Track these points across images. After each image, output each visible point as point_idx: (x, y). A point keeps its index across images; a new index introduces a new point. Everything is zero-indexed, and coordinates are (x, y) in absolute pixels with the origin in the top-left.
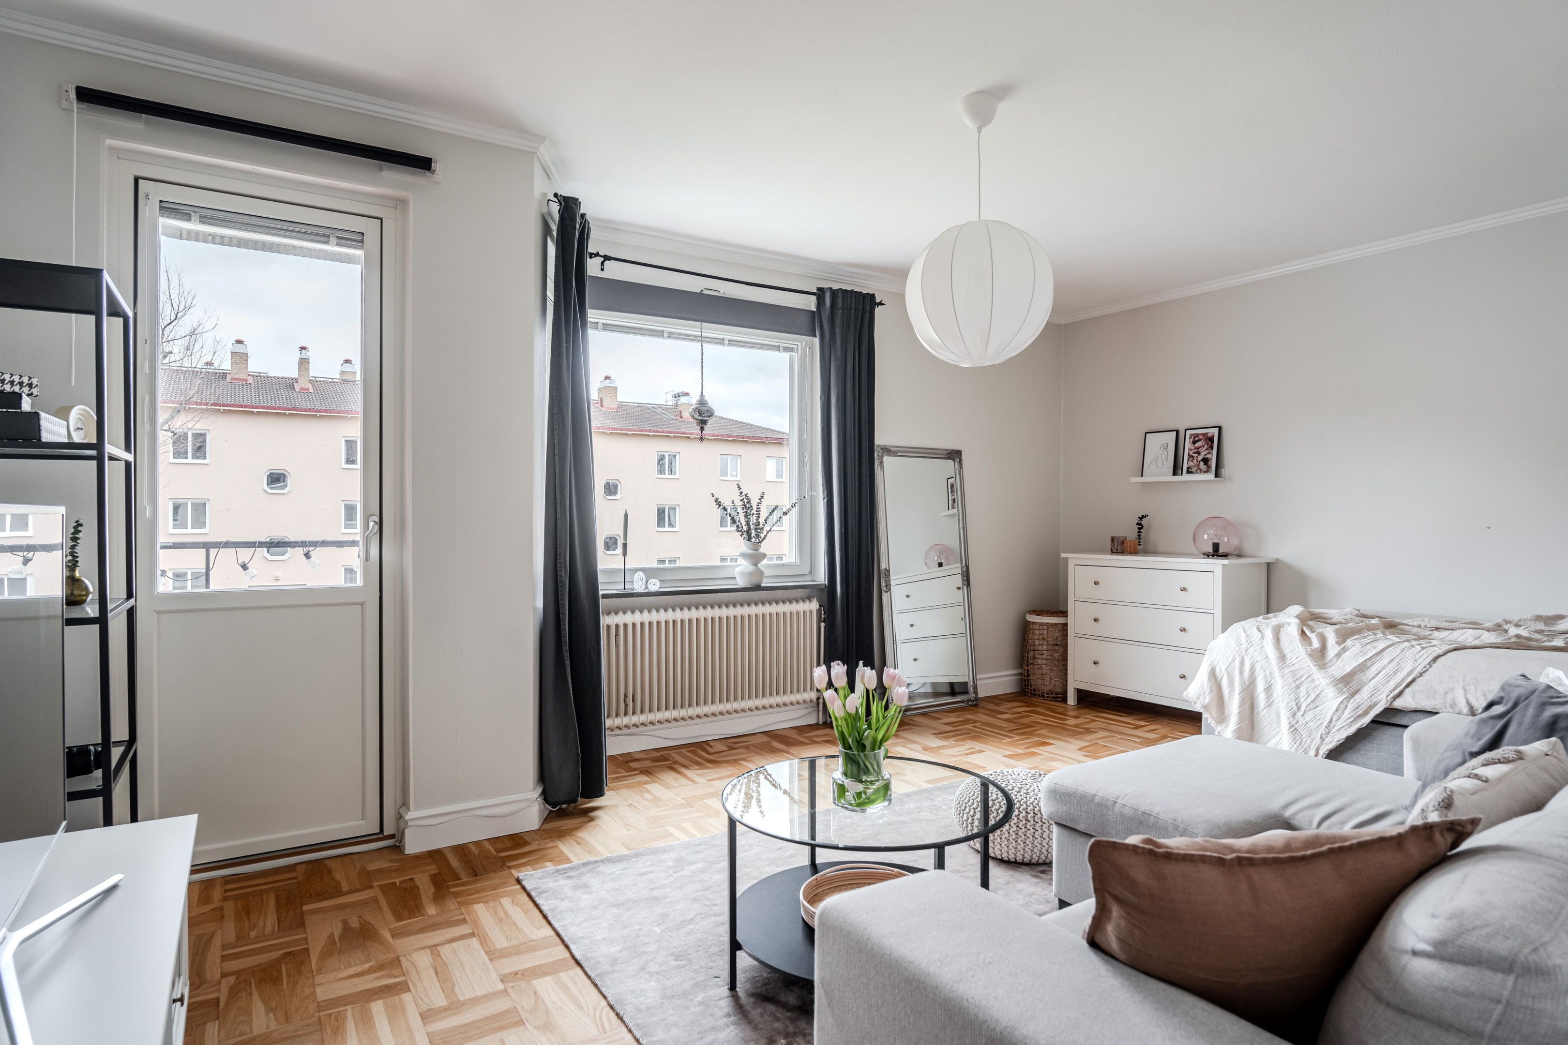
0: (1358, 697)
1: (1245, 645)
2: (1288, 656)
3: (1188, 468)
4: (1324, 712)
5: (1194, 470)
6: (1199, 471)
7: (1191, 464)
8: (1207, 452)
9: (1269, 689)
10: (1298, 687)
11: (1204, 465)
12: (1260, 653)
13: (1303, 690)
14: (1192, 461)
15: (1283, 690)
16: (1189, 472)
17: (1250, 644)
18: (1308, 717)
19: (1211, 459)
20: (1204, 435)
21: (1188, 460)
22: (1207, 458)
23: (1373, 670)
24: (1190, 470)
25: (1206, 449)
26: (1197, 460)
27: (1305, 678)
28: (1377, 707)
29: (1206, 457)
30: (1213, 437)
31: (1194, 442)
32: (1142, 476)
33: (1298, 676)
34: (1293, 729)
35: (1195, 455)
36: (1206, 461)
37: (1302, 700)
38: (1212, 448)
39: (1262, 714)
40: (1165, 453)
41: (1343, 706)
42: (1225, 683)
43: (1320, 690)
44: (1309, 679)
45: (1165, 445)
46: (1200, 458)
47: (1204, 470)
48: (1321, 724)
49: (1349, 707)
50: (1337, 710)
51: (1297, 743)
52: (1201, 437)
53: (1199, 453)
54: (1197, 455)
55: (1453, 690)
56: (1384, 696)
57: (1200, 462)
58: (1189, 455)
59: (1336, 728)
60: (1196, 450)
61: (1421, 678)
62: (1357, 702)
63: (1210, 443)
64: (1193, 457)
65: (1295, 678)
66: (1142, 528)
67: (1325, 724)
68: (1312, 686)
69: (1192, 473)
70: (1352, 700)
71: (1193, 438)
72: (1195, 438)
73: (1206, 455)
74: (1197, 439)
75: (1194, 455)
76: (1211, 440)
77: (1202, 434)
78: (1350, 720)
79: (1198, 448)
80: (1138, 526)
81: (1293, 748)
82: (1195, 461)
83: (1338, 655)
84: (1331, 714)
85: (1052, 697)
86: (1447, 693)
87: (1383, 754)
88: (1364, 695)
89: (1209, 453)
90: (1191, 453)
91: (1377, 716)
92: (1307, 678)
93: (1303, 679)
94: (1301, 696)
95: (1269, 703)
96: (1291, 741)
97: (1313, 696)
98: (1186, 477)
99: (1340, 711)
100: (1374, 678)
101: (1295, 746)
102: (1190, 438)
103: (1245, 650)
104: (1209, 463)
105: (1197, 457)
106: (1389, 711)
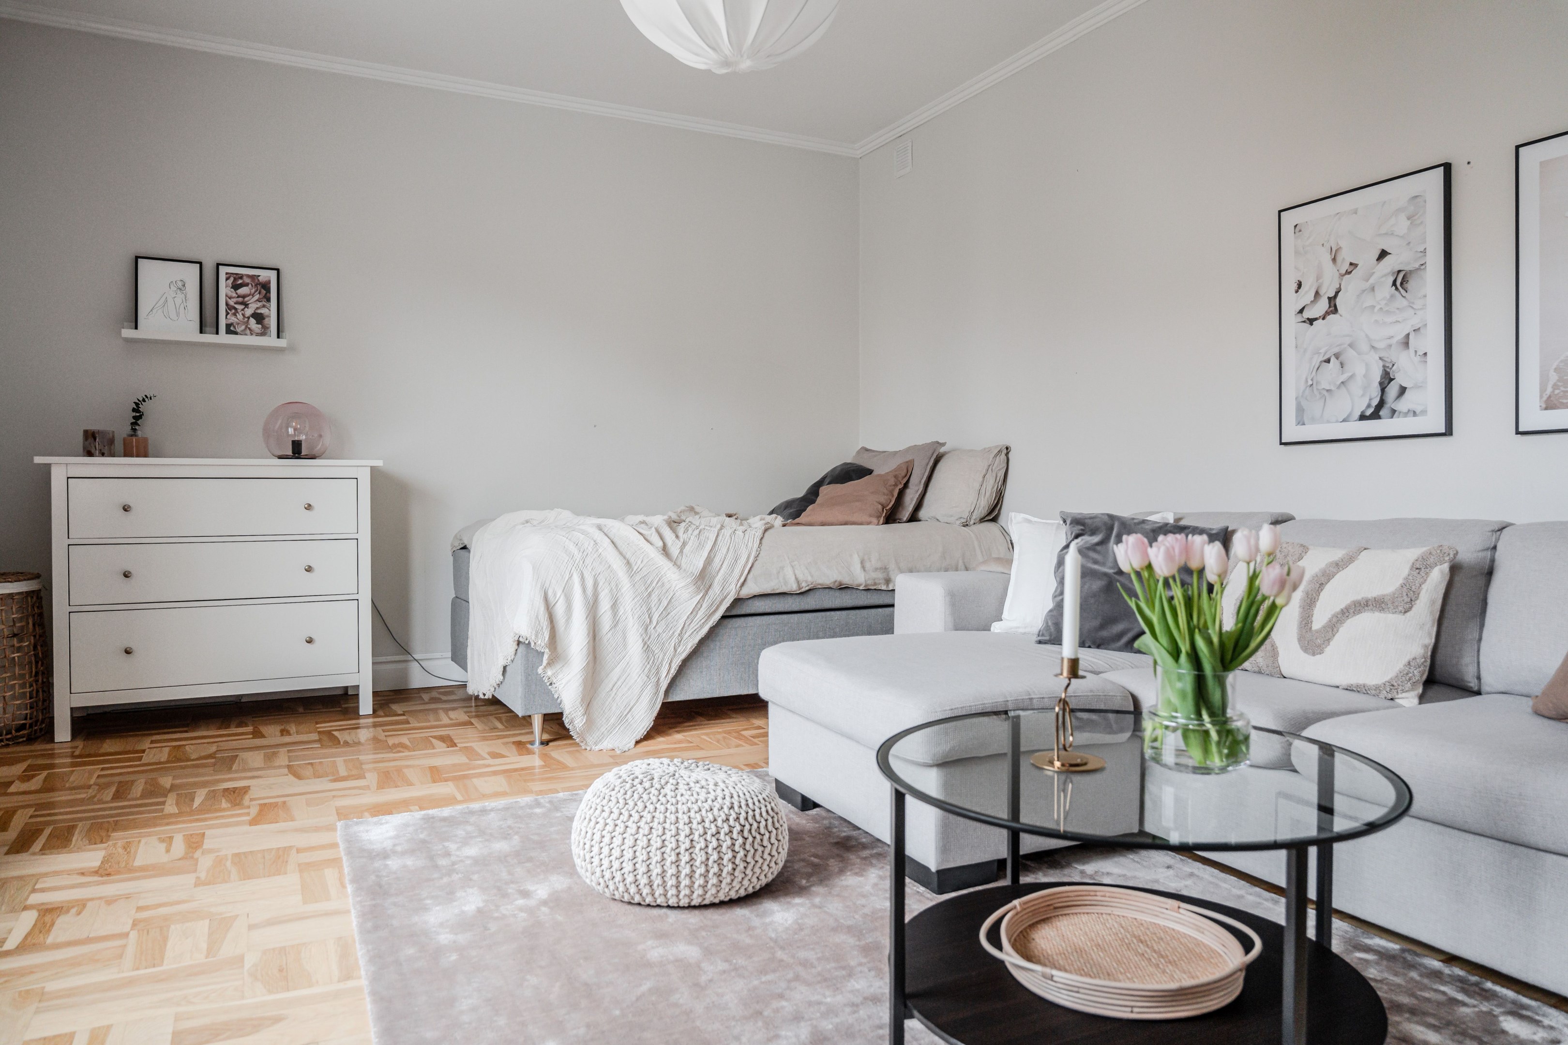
0: (710, 592)
1: (578, 556)
2: (632, 561)
3: (228, 326)
4: (676, 617)
5: (239, 329)
6: (248, 332)
7: (232, 319)
8: (260, 304)
9: (615, 606)
10: (650, 595)
11: (257, 323)
12: (601, 563)
13: (654, 597)
14: (235, 314)
15: (634, 602)
16: (230, 330)
17: (585, 553)
18: (659, 630)
19: (269, 316)
20: (253, 277)
21: (227, 314)
22: (261, 314)
23: (717, 561)
24: (232, 328)
25: (259, 300)
26: (243, 315)
27: (655, 582)
28: (726, 600)
29: (259, 311)
30: (269, 282)
31: (236, 287)
32: (136, 328)
33: (649, 582)
34: (646, 646)
35: (240, 307)
36: (259, 318)
37: (654, 609)
38: (269, 300)
39: (605, 640)
40: (180, 296)
41: (699, 606)
42: (560, 610)
43: (672, 595)
44: (659, 584)
45: (180, 284)
46: (249, 312)
47: (259, 331)
48: (674, 633)
49: (704, 605)
50: (692, 613)
51: (651, 663)
52: (247, 280)
53: (246, 305)
54: (243, 307)
55: (782, 568)
56: (733, 586)
57: (248, 318)
58: (227, 304)
59: (688, 634)
60: (240, 299)
61: (757, 562)
62: (711, 598)
63: (264, 292)
64: (236, 309)
65: (647, 585)
66: (140, 417)
67: (678, 632)
68: (664, 591)
69: (236, 333)
70: (707, 598)
71: (232, 279)
72: (235, 280)
73: (257, 308)
74: (240, 282)
75: (236, 306)
76: (266, 286)
77: (248, 276)
78: (703, 621)
79: (244, 297)
80: (134, 414)
81: (646, 669)
82: (240, 316)
83: (681, 551)
84: (685, 618)
85: (7, 740)
86: (779, 572)
87: (724, 650)
88: (716, 588)
89: (264, 306)
90: (231, 302)
91: (728, 609)
92: (657, 583)
93: (654, 585)
94: (653, 606)
95: (615, 623)
96: (644, 662)
97: (665, 603)
98: (223, 338)
99: (694, 613)
100: (720, 569)
101: (648, 666)
102: (227, 279)
103: (581, 562)
104: (266, 321)
105: (243, 310)
106: (737, 601)
